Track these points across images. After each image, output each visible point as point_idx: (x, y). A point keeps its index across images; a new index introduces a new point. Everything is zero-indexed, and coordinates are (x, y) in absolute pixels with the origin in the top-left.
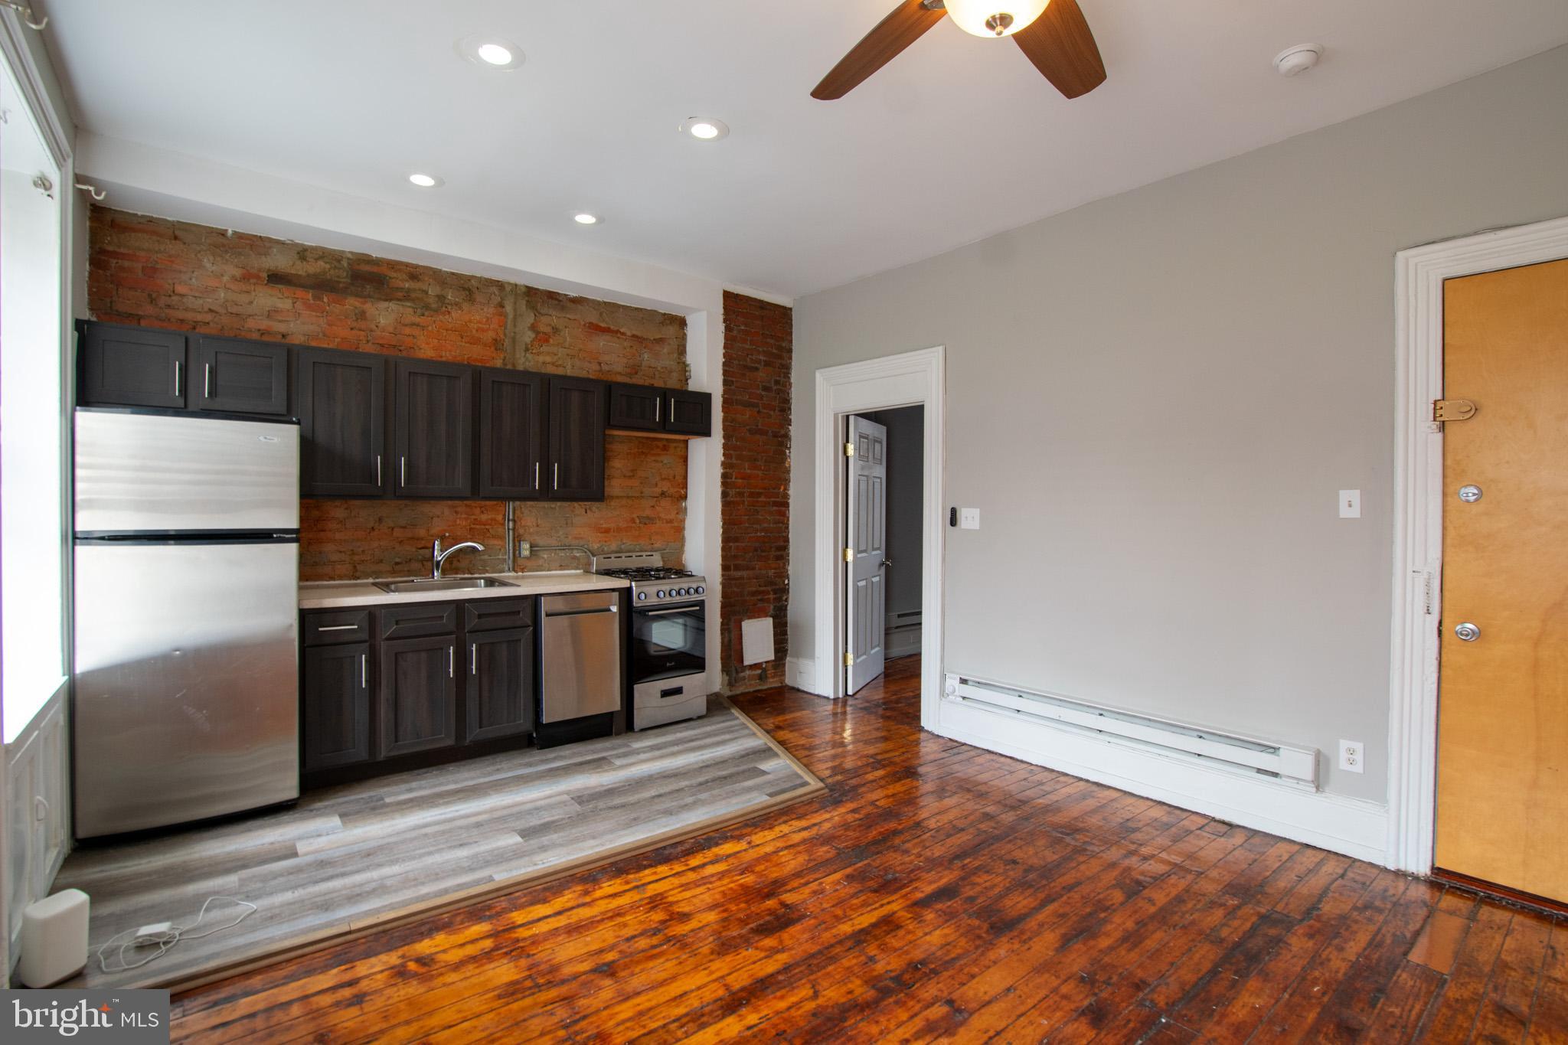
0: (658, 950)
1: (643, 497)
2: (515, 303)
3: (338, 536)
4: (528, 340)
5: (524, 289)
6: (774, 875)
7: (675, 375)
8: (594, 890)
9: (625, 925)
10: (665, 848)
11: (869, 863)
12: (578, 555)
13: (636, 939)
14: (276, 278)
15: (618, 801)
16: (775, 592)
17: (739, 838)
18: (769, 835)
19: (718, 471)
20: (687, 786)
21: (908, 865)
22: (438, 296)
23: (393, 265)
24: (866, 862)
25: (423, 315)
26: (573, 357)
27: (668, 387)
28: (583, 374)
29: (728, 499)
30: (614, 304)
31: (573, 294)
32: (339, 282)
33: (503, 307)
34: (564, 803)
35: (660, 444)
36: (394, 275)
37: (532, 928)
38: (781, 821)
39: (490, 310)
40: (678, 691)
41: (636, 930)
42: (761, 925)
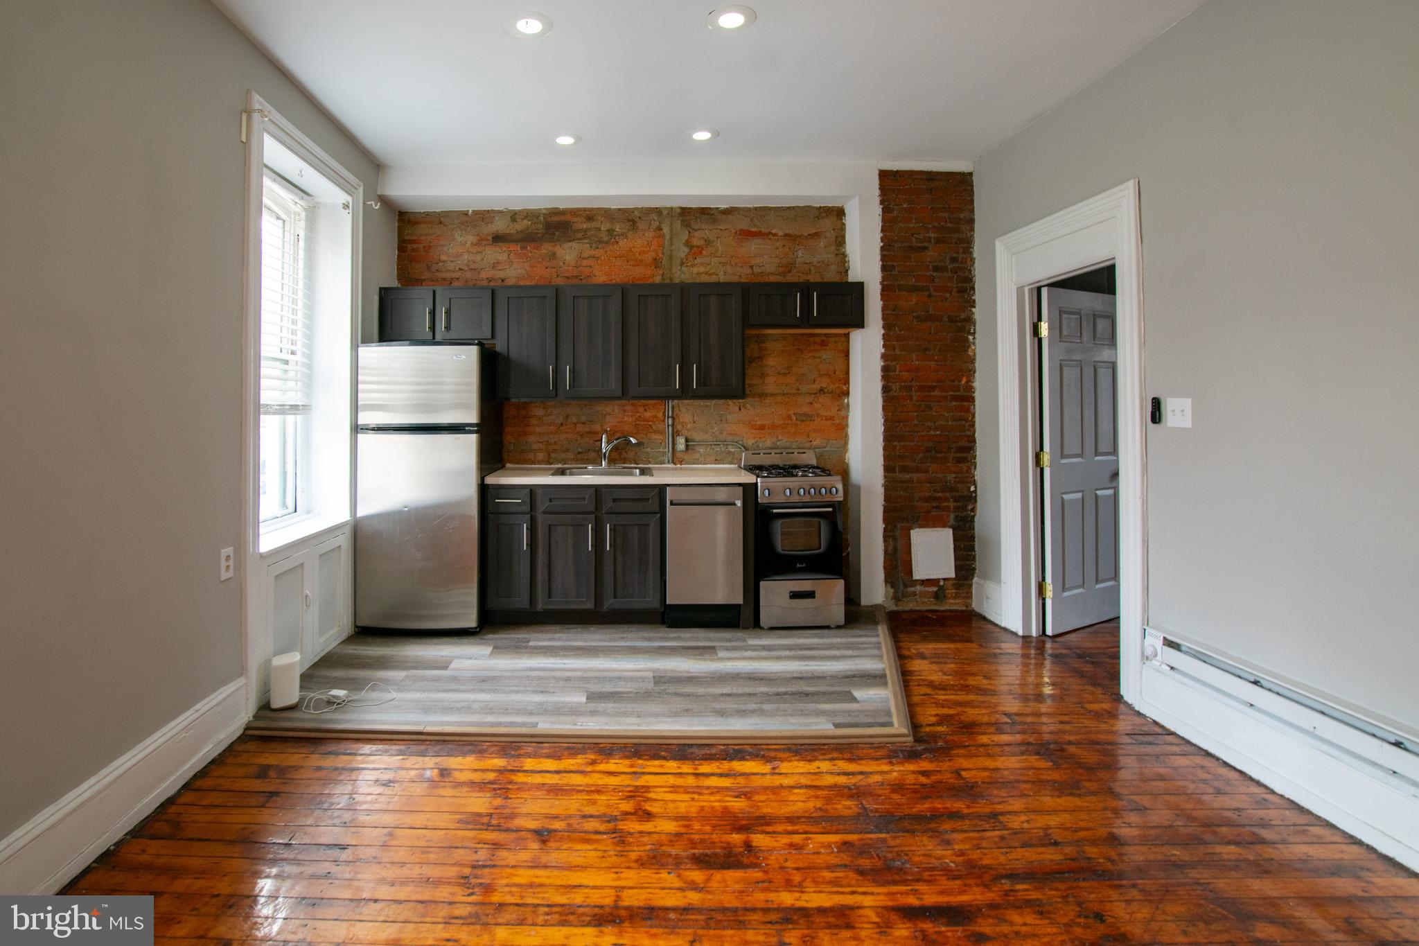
0: (598, 837)
1: (800, 394)
2: (672, 224)
3: (538, 430)
4: (683, 255)
5: (678, 211)
6: (766, 810)
7: (833, 267)
8: (602, 762)
9: (594, 802)
10: (691, 746)
11: (885, 838)
12: (733, 450)
13: (590, 819)
14: (498, 239)
15: (688, 689)
16: (956, 500)
17: (768, 760)
18: (802, 767)
19: (878, 364)
20: (762, 693)
21: (933, 860)
22: (608, 231)
23: (575, 212)
24: (883, 835)
25: (597, 248)
26: (724, 264)
27: (826, 280)
28: (735, 279)
29: (891, 394)
30: (764, 207)
31: (723, 206)
32: (537, 233)
33: (662, 230)
34: (644, 679)
35: (818, 340)
36: (575, 220)
37: (529, 776)
38: (826, 757)
39: (650, 235)
40: (810, 595)
41: (598, 811)
42: (706, 855)
